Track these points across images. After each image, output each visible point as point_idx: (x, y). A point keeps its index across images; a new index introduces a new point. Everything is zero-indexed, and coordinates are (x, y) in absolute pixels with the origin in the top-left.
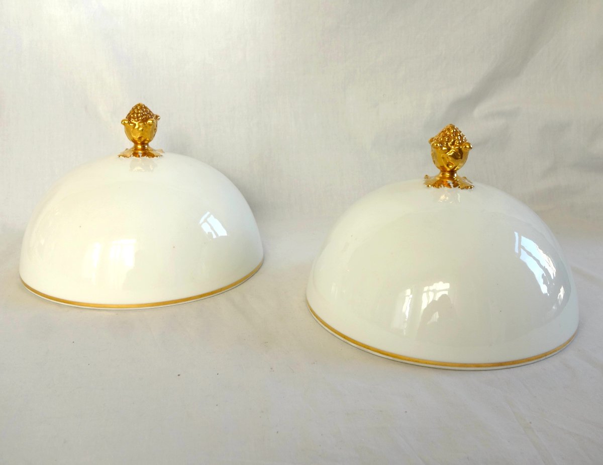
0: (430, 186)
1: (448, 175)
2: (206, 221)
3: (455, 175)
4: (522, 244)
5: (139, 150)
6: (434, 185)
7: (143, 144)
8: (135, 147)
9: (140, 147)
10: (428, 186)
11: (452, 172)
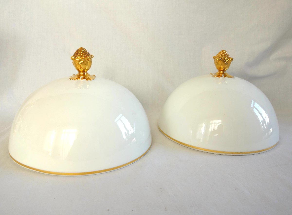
0: (216, 77)
1: (222, 72)
2: (120, 119)
3: (225, 72)
4: (255, 106)
5: (82, 75)
6: (217, 76)
7: (84, 72)
8: (79, 74)
9: (82, 73)
10: (215, 77)
11: (224, 71)
